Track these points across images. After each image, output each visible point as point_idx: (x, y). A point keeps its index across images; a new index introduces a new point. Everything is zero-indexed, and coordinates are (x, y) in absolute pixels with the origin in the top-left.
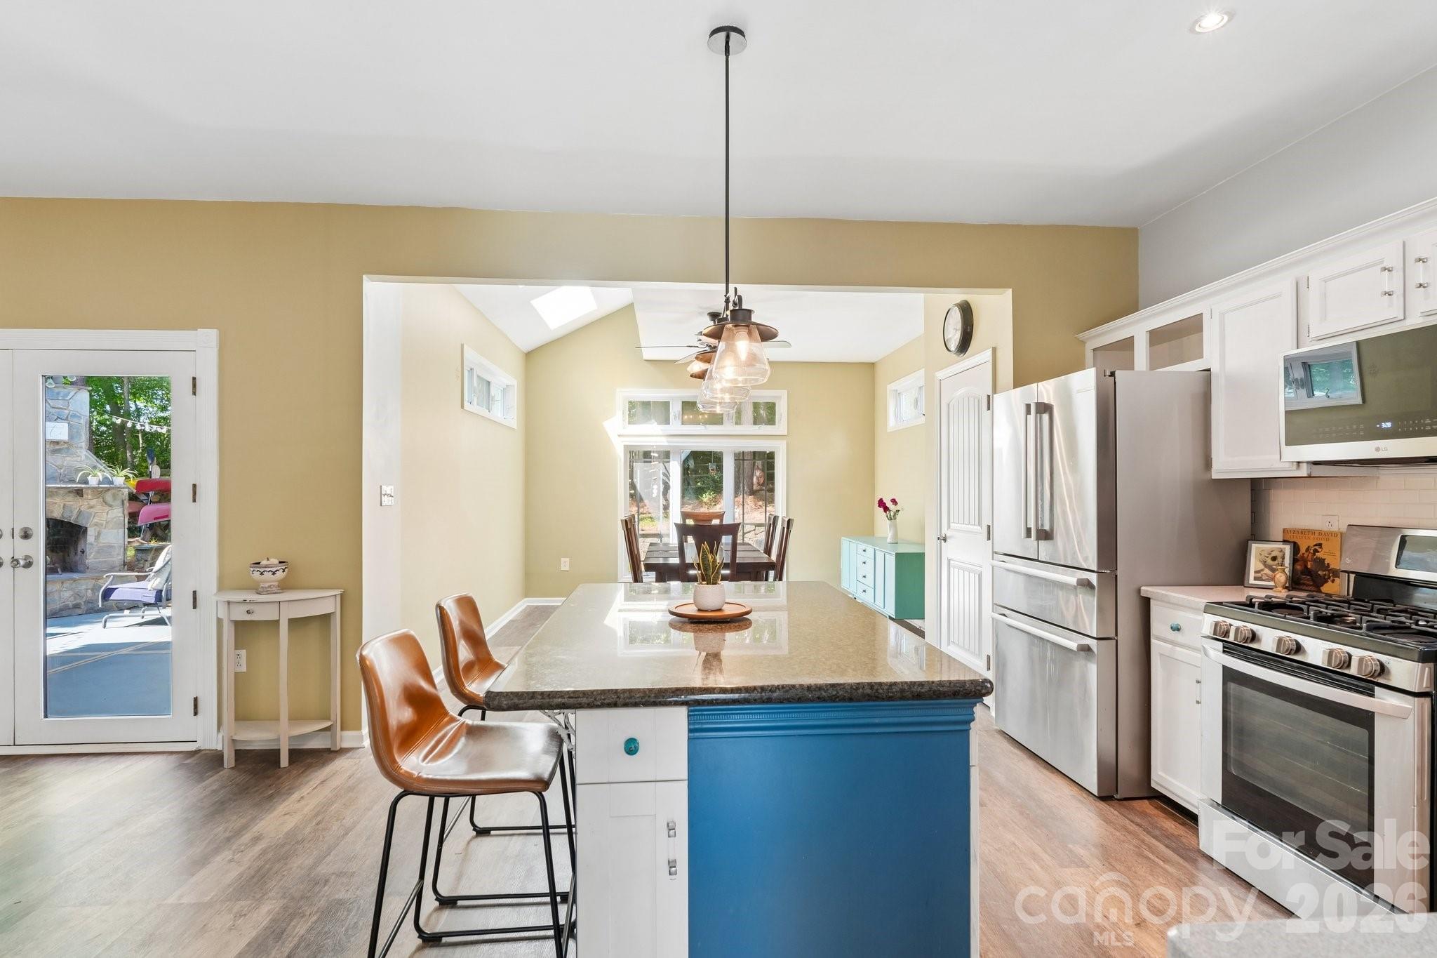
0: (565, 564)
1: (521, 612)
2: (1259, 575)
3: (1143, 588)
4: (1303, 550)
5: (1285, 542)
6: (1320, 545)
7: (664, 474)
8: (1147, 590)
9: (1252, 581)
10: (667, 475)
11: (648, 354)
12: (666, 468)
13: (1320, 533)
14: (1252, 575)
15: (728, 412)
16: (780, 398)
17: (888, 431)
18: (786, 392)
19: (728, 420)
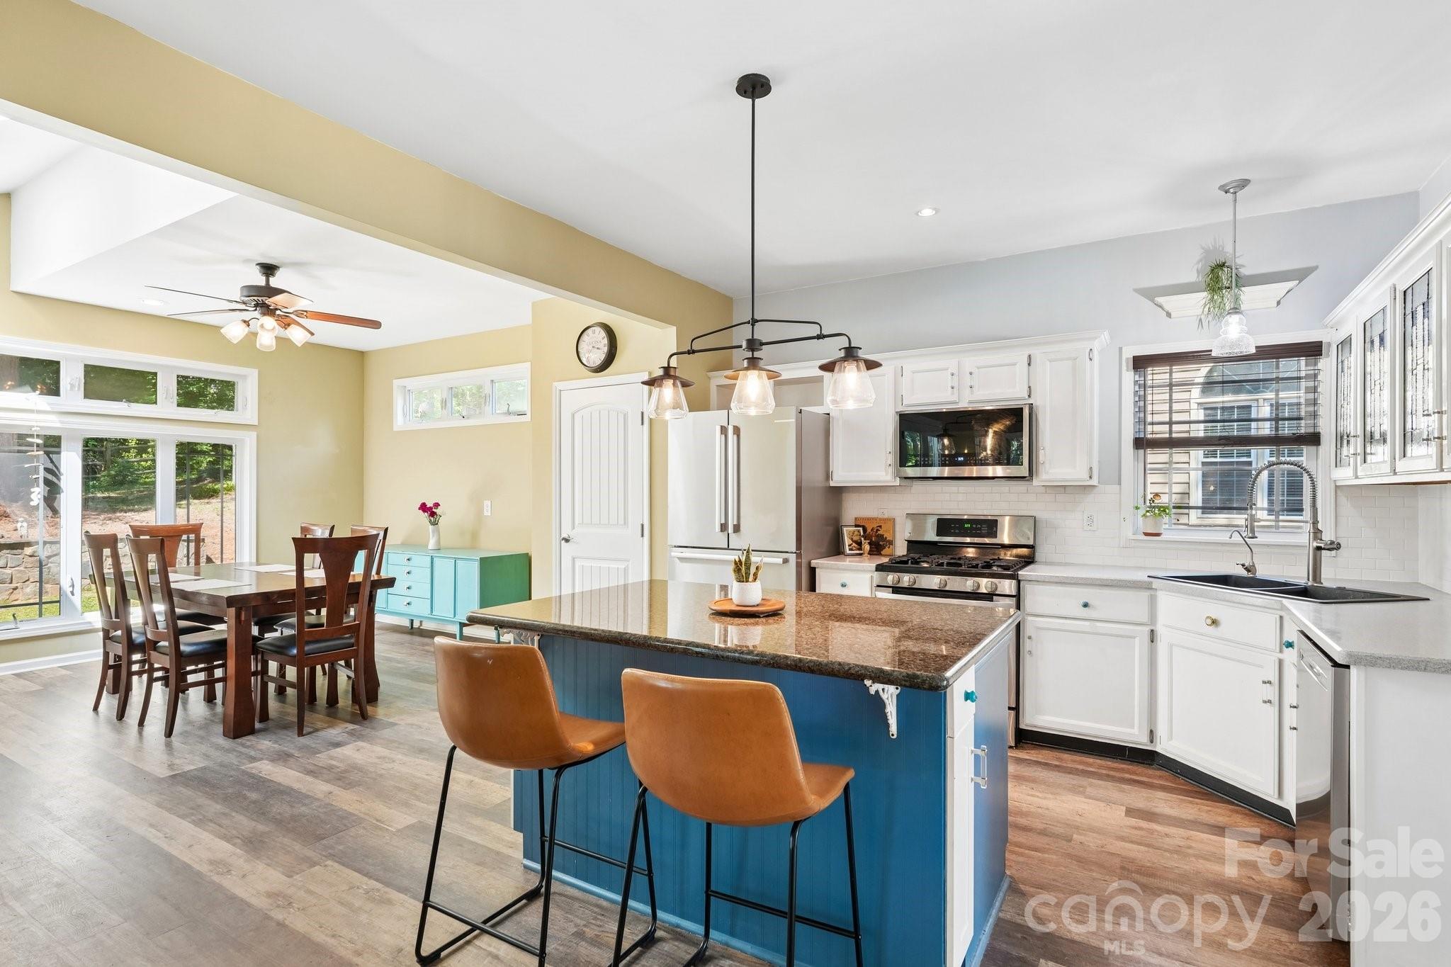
2: (851, 547)
3: (812, 561)
4: (869, 530)
5: (856, 526)
6: (880, 526)
7: (47, 470)
8: (814, 563)
9: (848, 552)
10: (53, 471)
11: (21, 285)
12: (52, 462)
13: (880, 519)
14: (847, 548)
15: (167, 387)
16: (244, 377)
17: (395, 429)
18: (257, 372)
19: (166, 398)
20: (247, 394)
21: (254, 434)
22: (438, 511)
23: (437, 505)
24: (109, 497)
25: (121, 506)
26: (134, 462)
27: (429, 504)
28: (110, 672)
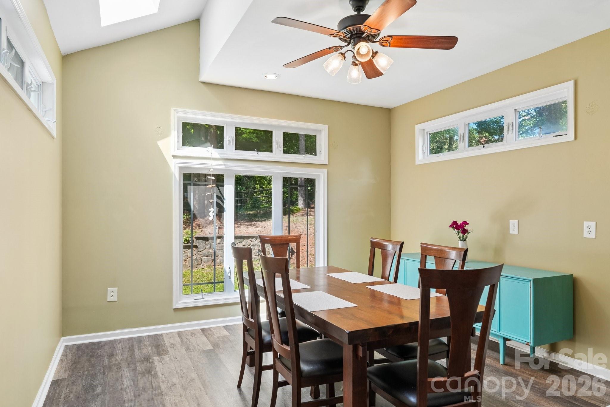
0: (113, 293)
1: (61, 360)
7: (217, 197)
10: (220, 198)
11: (204, 77)
12: (220, 192)
15: (278, 140)
16: (320, 131)
17: (417, 163)
18: (327, 127)
19: (277, 147)
20: (322, 143)
21: (326, 171)
22: (467, 227)
23: (466, 223)
24: (249, 214)
25: (254, 219)
26: (259, 197)
27: (459, 223)
28: (248, 357)
